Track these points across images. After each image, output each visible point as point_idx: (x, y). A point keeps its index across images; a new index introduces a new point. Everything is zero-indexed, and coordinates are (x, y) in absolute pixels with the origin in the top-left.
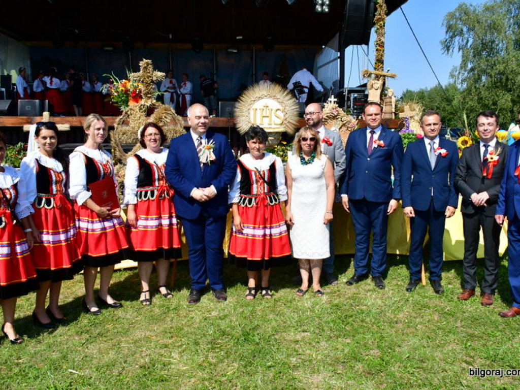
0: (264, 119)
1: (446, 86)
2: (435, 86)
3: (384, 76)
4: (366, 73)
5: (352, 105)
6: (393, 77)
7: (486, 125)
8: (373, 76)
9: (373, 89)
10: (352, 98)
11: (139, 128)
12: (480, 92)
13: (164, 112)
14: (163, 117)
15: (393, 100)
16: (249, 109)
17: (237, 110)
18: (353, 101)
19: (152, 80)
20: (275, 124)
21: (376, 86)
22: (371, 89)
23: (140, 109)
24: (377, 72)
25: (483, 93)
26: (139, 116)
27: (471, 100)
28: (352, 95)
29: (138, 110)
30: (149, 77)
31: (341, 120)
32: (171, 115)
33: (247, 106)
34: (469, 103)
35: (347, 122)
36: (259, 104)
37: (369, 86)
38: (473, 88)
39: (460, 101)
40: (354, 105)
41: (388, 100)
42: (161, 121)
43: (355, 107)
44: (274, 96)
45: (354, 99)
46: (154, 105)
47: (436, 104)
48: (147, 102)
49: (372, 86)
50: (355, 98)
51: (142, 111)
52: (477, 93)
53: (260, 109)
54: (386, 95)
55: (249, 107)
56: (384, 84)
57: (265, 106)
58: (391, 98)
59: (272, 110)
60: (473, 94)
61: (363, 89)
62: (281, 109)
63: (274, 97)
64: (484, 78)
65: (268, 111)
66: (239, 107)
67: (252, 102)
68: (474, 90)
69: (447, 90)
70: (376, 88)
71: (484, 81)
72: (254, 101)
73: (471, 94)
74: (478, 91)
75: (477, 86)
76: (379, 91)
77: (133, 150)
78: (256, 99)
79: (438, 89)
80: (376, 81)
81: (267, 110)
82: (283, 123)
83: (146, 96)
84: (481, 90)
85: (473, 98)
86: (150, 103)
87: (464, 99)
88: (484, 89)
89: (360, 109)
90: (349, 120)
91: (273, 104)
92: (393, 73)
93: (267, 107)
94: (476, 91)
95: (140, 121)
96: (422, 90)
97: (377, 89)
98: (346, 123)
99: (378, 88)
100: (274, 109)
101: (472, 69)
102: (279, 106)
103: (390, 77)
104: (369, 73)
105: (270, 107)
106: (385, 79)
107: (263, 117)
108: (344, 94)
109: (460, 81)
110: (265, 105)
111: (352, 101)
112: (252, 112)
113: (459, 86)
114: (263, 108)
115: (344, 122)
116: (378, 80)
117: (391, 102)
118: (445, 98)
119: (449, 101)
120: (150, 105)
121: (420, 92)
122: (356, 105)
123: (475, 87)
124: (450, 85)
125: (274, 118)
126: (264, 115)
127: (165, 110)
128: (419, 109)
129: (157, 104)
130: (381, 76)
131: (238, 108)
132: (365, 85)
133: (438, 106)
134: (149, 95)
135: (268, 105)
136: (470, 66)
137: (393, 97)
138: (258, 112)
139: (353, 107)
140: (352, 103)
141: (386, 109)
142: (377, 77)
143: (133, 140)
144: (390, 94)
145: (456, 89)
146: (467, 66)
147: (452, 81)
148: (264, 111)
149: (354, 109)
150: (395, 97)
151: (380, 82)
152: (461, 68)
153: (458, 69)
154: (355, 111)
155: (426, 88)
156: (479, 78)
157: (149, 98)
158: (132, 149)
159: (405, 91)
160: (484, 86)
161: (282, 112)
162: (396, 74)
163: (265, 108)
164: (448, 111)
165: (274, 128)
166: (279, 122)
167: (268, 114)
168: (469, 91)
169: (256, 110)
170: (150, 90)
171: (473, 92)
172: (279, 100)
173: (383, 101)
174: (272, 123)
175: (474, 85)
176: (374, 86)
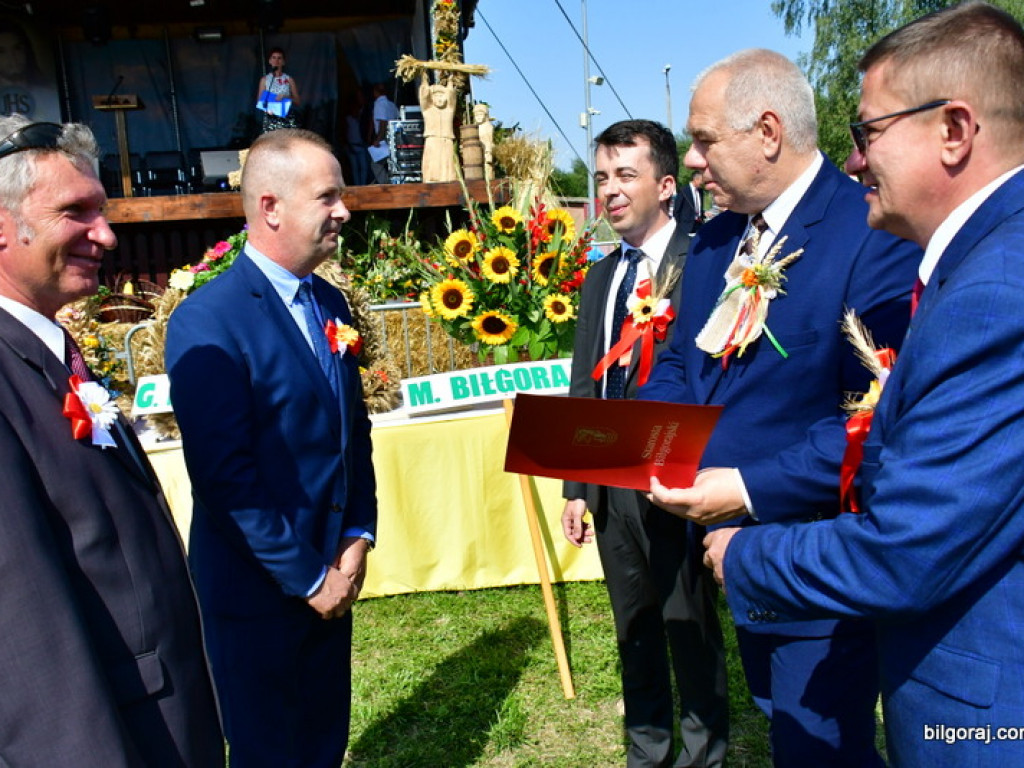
4: (407, 67)
6: (480, 74)
7: (612, 176)
9: (433, 108)
15: (487, 131)
18: (396, 142)
21: (439, 99)
22: (427, 107)
38: (839, 97)
40: (398, 149)
41: (467, 132)
43: (401, 154)
45: (396, 134)
49: (429, 99)
50: (399, 133)
52: (848, 109)
60: (840, 112)
70: (442, 104)
73: (837, 114)
74: (851, 105)
76: (450, 111)
80: (439, 88)
87: (824, 122)
89: (411, 159)
92: (480, 65)
94: (847, 104)
97: (442, 107)
99: (446, 102)
103: (474, 74)
106: (466, 82)
116: (446, 85)
117: (477, 138)
122: (402, 150)
136: (833, 53)
137: (486, 123)
139: (397, 155)
149: (400, 160)
151: (451, 88)
154: (403, 165)
162: (486, 67)
171: (841, 107)
176: (434, 98)
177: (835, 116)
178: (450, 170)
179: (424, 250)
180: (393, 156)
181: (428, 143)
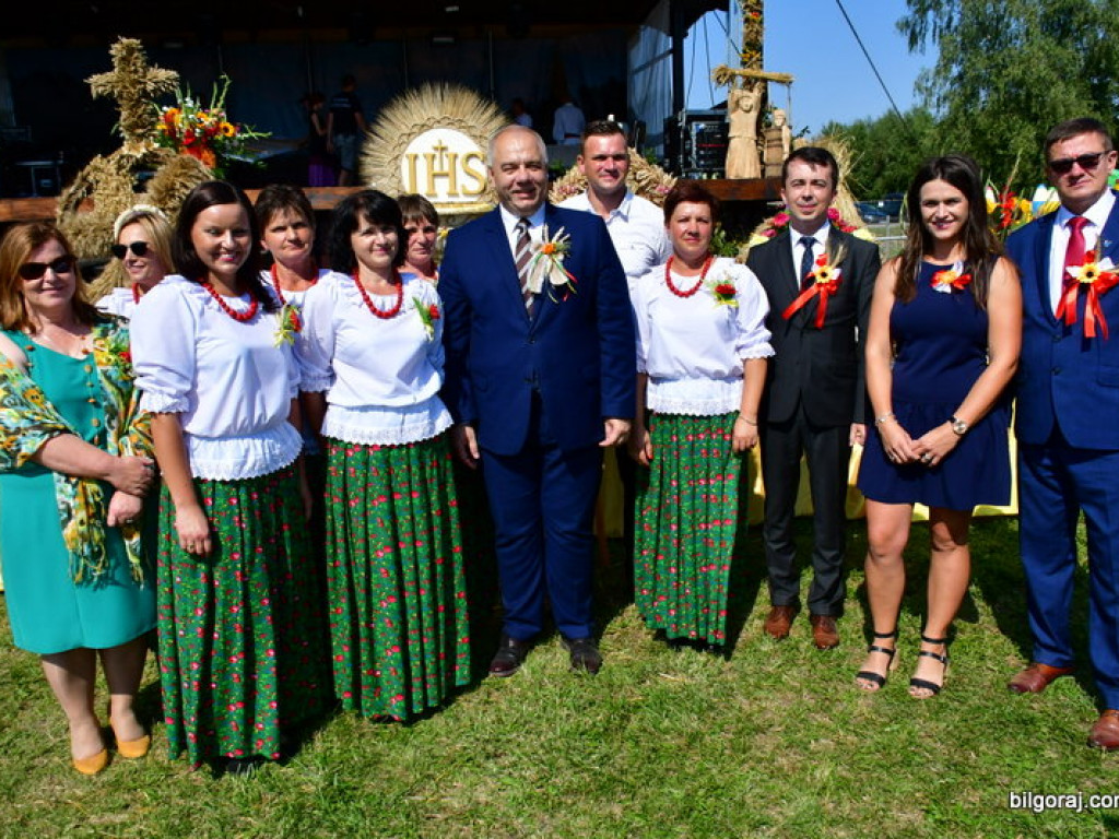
0: (438, 181)
1: (907, 114)
2: (886, 112)
3: (765, 80)
4: (722, 73)
5: (694, 149)
6: (785, 82)
8: (740, 81)
9: (740, 112)
10: (694, 133)
11: (117, 215)
12: (975, 123)
13: (179, 172)
14: (178, 186)
15: (786, 133)
16: (397, 158)
17: (368, 160)
18: (697, 141)
19: (144, 90)
20: (467, 194)
21: (745, 103)
22: (734, 111)
23: (120, 167)
24: (748, 71)
25: (980, 122)
26: (114, 184)
28: (694, 127)
29: (113, 171)
30: (135, 83)
31: (635, 179)
32: (198, 178)
33: (390, 148)
35: (650, 182)
36: (423, 144)
37: (731, 105)
38: (961, 114)
39: (936, 140)
40: (699, 148)
41: (772, 135)
42: (173, 196)
43: (702, 152)
44: (461, 121)
45: (697, 134)
46: (156, 156)
47: (890, 151)
48: (137, 149)
49: (737, 103)
50: (700, 133)
51: (124, 171)
52: (968, 124)
53: (425, 156)
54: (769, 125)
55: (397, 153)
56: (764, 99)
57: (436, 149)
58: (780, 129)
59: (456, 156)
60: (960, 126)
61: (719, 112)
62: (480, 155)
63: (457, 124)
64: (983, 94)
65: (445, 160)
66: (371, 153)
67: (405, 138)
68: (963, 119)
69: (910, 120)
70: (747, 109)
71: (983, 99)
72: (409, 135)
73: (957, 128)
74: (972, 120)
75: (970, 111)
76: (754, 115)
77: (103, 275)
78: (415, 130)
79: (892, 120)
80: (746, 93)
81: (445, 158)
82: (485, 189)
83: (132, 134)
84: (977, 118)
86: (144, 150)
87: (944, 136)
88: (985, 114)
89: (711, 157)
90: (654, 176)
91: (459, 142)
92: (784, 74)
93: (443, 149)
94: (968, 120)
95: (117, 199)
97: (748, 111)
98: (647, 185)
99: (751, 107)
100: (462, 154)
101: (961, 77)
102: (474, 148)
103: (778, 81)
104: (729, 73)
105: (451, 150)
106: (766, 88)
107: (435, 175)
108: (680, 125)
109: (935, 100)
110: (436, 144)
111: (694, 138)
112: (405, 164)
113: (932, 111)
114: (433, 152)
115: (643, 183)
116: (751, 90)
117: (780, 139)
118: (906, 138)
119: (912, 141)
120: (144, 155)
121: (855, 127)
122: (704, 149)
123: (966, 111)
124: (916, 110)
125: (462, 178)
126: (437, 169)
127: (183, 167)
128: (843, 154)
129: (162, 154)
130: (757, 79)
131: (367, 155)
132: (724, 105)
134: (140, 131)
135: (443, 145)
136: (955, 70)
137: (784, 128)
138: (422, 165)
139: (697, 153)
140: (694, 143)
141: (770, 156)
142: (749, 83)
143: (102, 246)
144: (778, 122)
145: (927, 119)
146: (950, 71)
147: (919, 101)
148: (437, 162)
149: (700, 157)
150: (790, 127)
151: (756, 94)
152: (938, 73)
153: (931, 75)
154: (702, 162)
155: (869, 118)
156: (974, 95)
157: (141, 137)
158: (102, 271)
159: (827, 125)
160: (983, 109)
161: (483, 162)
162: (793, 75)
163: (438, 154)
164: (912, 163)
165: (461, 204)
166: (475, 186)
167: (446, 169)
168: (951, 123)
169: (416, 157)
170: (140, 116)
171: (961, 123)
172: (474, 132)
173: (764, 138)
174: (459, 190)
175: (962, 109)
176: (741, 102)
177: (955, 131)
178: (753, 168)
179: (728, 239)
180: (694, 153)
181: (733, 143)
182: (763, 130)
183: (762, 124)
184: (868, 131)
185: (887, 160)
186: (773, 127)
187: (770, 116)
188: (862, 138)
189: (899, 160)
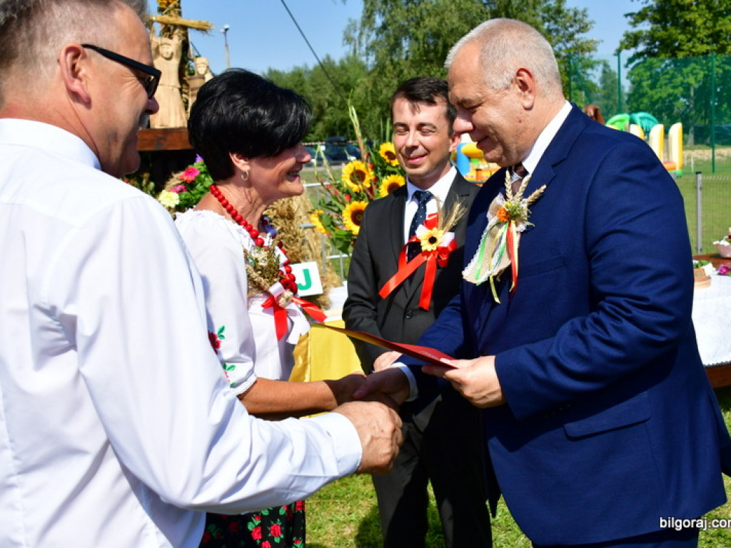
1: (342, 62)
7: (412, 129)
9: (161, 59)
12: (401, 71)
21: (166, 51)
25: (405, 72)
27: (387, 86)
34: (384, 91)
38: (388, 63)
39: (367, 88)
41: (196, 83)
47: (327, 96)
49: (158, 51)
52: (395, 73)
58: (203, 77)
60: (388, 75)
68: (390, 68)
69: (343, 67)
70: (167, 56)
71: (407, 49)
73: (386, 76)
74: (398, 69)
75: (396, 59)
79: (325, 68)
84: (402, 67)
85: (390, 82)
87: (375, 84)
88: (408, 63)
94: (394, 68)
96: (299, 69)
97: (168, 59)
99: (173, 55)
101: (383, 27)
109: (363, 49)
113: (363, 60)
116: (170, 38)
118: (342, 85)
123: (392, 61)
124: (348, 59)
133: (330, 99)
136: (379, 21)
144: (201, 70)
145: (359, 66)
146: (374, 22)
152: (363, 24)
153: (358, 26)
155: (306, 65)
156: (398, 45)
160: (407, 58)
168: (381, 69)
171: (389, 71)
173: (188, 86)
175: (389, 58)
176: (161, 50)
177: (384, 79)
178: (178, 117)
182: (187, 77)
183: (184, 71)
184: (306, 78)
185: (326, 104)
186: (196, 75)
187: (192, 64)
188: (301, 85)
189: (337, 105)
